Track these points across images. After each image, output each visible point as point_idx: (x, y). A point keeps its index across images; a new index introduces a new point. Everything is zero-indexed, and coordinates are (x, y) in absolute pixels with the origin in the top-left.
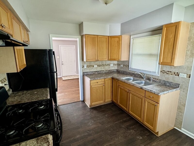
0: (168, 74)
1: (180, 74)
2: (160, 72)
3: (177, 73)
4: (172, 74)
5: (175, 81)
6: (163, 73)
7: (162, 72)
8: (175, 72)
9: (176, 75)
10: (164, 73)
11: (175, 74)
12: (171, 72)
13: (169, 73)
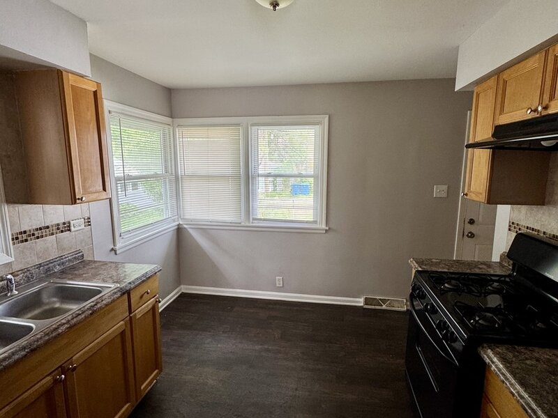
0: (42, 237)
1: (72, 223)
2: (14, 244)
3: (64, 224)
4: (53, 234)
5: (64, 249)
6: (22, 242)
7: (17, 238)
8: (58, 225)
9: (62, 232)
10: (26, 241)
11: (58, 229)
12: (48, 227)
13: (44, 234)
